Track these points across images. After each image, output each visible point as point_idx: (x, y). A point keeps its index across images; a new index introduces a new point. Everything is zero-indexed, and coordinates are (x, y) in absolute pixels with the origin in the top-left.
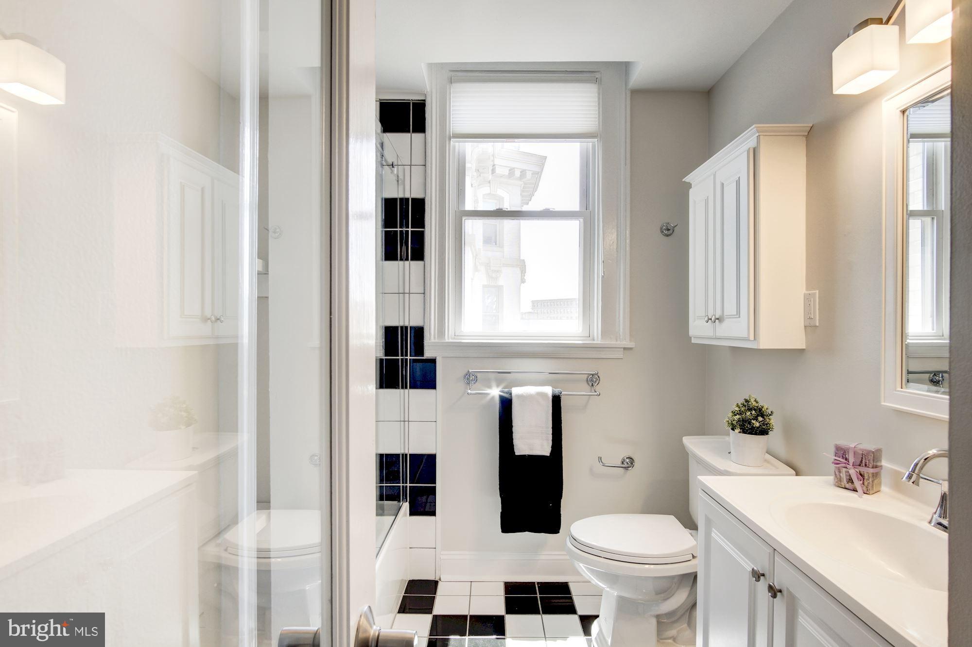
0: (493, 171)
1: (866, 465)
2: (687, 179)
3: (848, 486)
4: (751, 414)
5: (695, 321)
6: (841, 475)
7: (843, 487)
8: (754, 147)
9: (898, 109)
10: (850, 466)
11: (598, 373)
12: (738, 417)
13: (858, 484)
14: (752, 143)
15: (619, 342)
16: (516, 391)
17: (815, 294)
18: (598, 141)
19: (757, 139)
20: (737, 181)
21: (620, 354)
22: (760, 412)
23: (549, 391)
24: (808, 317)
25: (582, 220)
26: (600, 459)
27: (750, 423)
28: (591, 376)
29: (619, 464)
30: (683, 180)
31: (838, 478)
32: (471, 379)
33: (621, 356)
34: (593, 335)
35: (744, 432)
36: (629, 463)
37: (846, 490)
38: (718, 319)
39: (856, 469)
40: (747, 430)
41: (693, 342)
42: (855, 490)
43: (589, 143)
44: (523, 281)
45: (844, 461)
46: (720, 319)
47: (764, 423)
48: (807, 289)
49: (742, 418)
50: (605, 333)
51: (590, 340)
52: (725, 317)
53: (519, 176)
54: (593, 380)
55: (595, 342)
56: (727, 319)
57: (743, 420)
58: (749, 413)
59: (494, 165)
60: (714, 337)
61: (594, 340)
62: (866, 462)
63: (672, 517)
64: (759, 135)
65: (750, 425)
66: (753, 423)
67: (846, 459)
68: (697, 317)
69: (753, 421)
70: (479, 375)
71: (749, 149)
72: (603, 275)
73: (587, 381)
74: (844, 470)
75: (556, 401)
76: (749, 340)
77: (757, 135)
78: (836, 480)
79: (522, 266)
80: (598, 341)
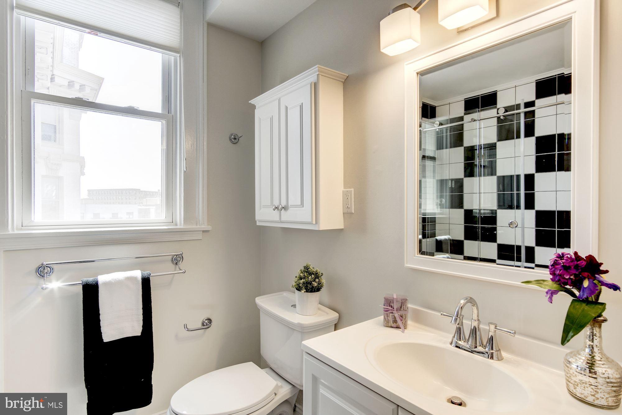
0: (52, 79)
1: (404, 309)
2: (252, 102)
3: (393, 325)
4: (312, 277)
5: (261, 209)
6: (389, 318)
7: (390, 326)
8: (315, 82)
9: (415, 71)
10: (394, 312)
11: (182, 253)
12: (303, 280)
13: (400, 323)
14: (313, 78)
15: (198, 226)
16: (102, 279)
17: (351, 191)
18: (180, 56)
19: (317, 76)
20: (300, 106)
21: (200, 236)
22: (317, 276)
23: (138, 274)
24: (346, 206)
25: (164, 122)
26: (185, 326)
27: (311, 284)
28: (175, 256)
29: (200, 326)
30: (249, 102)
31: (386, 321)
32: (46, 271)
33: (200, 237)
34: (176, 222)
35: (307, 291)
36: (208, 323)
37: (392, 328)
38: (283, 208)
39: (398, 313)
40: (309, 290)
41: (257, 224)
42: (398, 327)
43: (172, 57)
44: (83, 174)
45: (390, 308)
46: (285, 208)
47: (319, 283)
48: (345, 188)
49: (305, 281)
50: (187, 219)
51: (173, 225)
52: (289, 206)
53: (79, 89)
54: (177, 260)
55: (178, 227)
56: (291, 208)
57: (306, 283)
58: (311, 277)
59: (53, 75)
60: (280, 221)
61: (176, 225)
62: (404, 307)
63: (251, 363)
64: (319, 74)
65: (311, 285)
66: (313, 284)
67: (392, 307)
68: (263, 206)
69: (313, 283)
70: (55, 267)
71: (312, 82)
72: (185, 170)
73: (172, 261)
74: (391, 314)
75: (146, 283)
76: (313, 224)
77: (318, 73)
78: (385, 323)
79: (82, 163)
80: (180, 224)
